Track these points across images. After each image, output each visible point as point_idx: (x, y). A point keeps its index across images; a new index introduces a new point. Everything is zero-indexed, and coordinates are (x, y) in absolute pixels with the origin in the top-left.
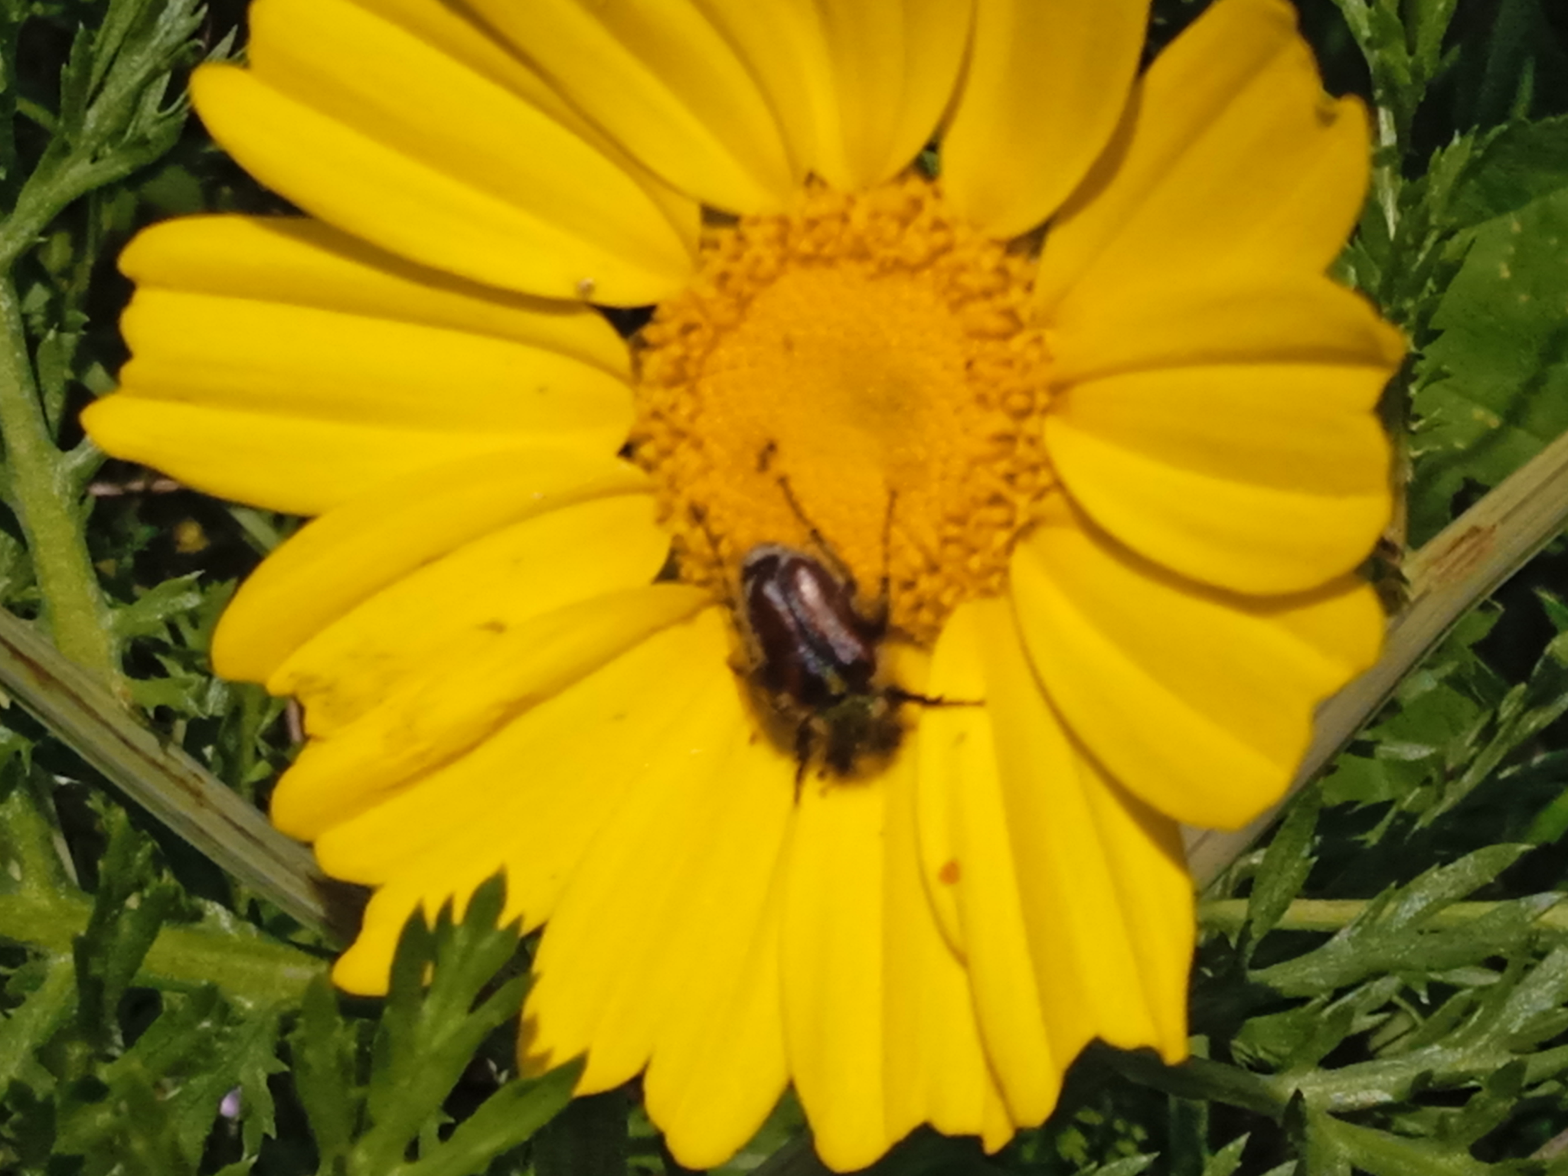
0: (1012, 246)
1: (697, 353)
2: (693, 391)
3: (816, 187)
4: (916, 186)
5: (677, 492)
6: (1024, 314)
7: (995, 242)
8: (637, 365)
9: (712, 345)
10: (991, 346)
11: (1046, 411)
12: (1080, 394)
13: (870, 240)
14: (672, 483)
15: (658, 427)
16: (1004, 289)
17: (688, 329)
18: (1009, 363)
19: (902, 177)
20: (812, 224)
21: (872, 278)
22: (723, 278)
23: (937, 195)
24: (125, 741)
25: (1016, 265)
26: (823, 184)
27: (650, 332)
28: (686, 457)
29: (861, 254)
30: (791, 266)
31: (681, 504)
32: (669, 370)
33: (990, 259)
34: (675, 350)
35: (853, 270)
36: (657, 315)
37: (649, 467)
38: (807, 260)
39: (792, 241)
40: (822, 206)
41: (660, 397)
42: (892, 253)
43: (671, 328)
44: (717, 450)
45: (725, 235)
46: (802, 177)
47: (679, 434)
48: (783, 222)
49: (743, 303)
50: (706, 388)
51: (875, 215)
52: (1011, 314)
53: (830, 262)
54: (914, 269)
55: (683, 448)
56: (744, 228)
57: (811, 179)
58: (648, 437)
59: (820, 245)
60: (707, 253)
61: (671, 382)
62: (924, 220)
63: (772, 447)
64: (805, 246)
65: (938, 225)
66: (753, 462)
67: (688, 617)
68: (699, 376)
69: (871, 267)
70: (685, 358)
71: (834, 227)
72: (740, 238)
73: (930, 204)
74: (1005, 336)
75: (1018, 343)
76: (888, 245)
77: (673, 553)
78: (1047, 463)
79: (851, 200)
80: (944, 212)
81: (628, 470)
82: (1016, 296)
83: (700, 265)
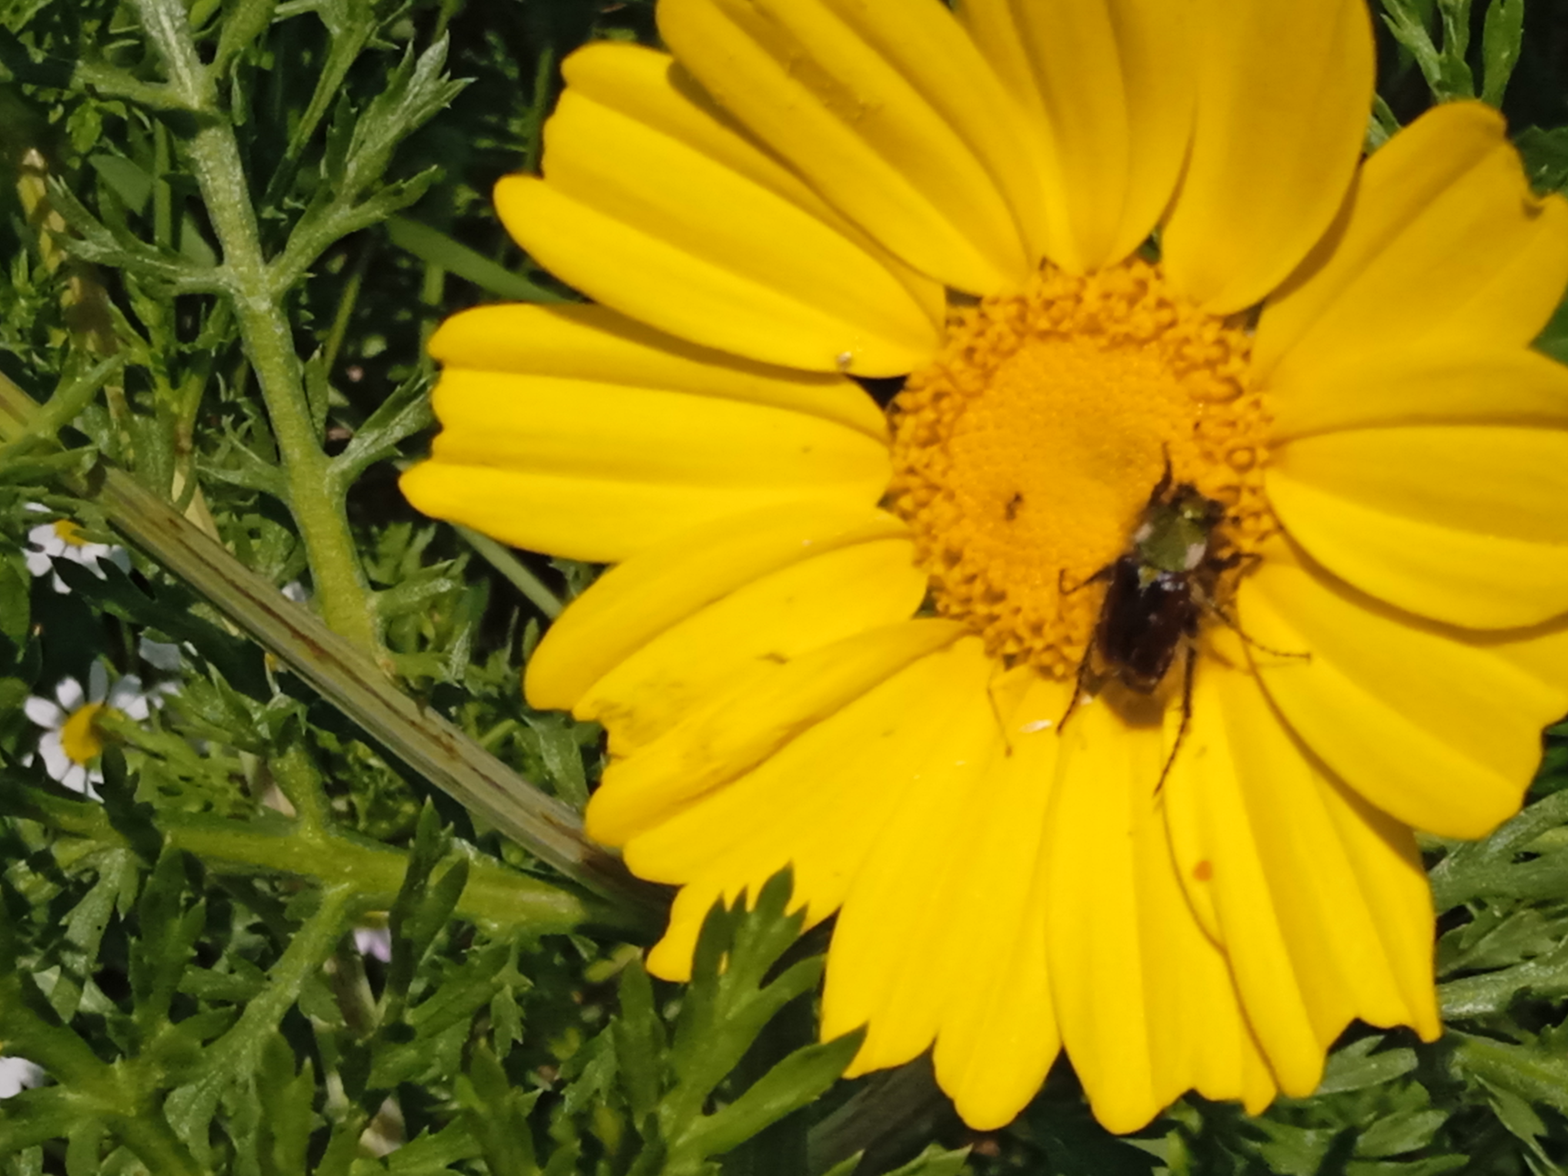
0: (1229, 322)
1: (948, 418)
2: (945, 451)
3: (1049, 270)
4: (1141, 269)
5: (935, 538)
6: (1244, 381)
7: (1212, 318)
8: (893, 428)
9: (961, 410)
10: (1215, 410)
11: (1265, 465)
12: (1296, 448)
13: (1102, 316)
14: (928, 529)
15: (913, 481)
16: (1225, 359)
17: (938, 396)
18: (1233, 424)
19: (1128, 263)
20: (1049, 304)
21: (1103, 350)
22: (970, 352)
23: (1159, 276)
24: (388, 705)
25: (1235, 337)
26: (1055, 267)
27: (903, 399)
28: (942, 509)
29: (1093, 329)
30: (1028, 339)
31: (938, 548)
32: (923, 433)
33: (1211, 332)
34: (929, 415)
35: (1086, 342)
36: (910, 383)
37: (905, 516)
38: (1044, 335)
39: (1030, 318)
40: (1055, 288)
41: (916, 456)
42: (1123, 329)
43: (924, 396)
44: (968, 501)
45: (969, 314)
46: (1037, 262)
47: (934, 488)
48: (1021, 301)
49: (987, 374)
50: (956, 445)
51: (1107, 296)
52: (1231, 380)
53: (1065, 337)
54: (1142, 343)
55: (938, 498)
56: (985, 307)
57: (1044, 263)
58: (906, 491)
59: (1056, 322)
60: (953, 330)
61: (925, 444)
62: (1150, 300)
63: (1018, 498)
64: (1043, 324)
65: (1162, 304)
66: (1001, 511)
67: (946, 646)
68: (950, 436)
69: (1103, 341)
70: (938, 421)
71: (1069, 305)
72: (983, 316)
73: (1154, 285)
74: (1228, 400)
75: (1239, 406)
76: (1117, 321)
77: (930, 591)
78: (1269, 510)
79: (1082, 283)
80: (1168, 293)
81: (888, 519)
82: (1235, 365)
83: (946, 340)
